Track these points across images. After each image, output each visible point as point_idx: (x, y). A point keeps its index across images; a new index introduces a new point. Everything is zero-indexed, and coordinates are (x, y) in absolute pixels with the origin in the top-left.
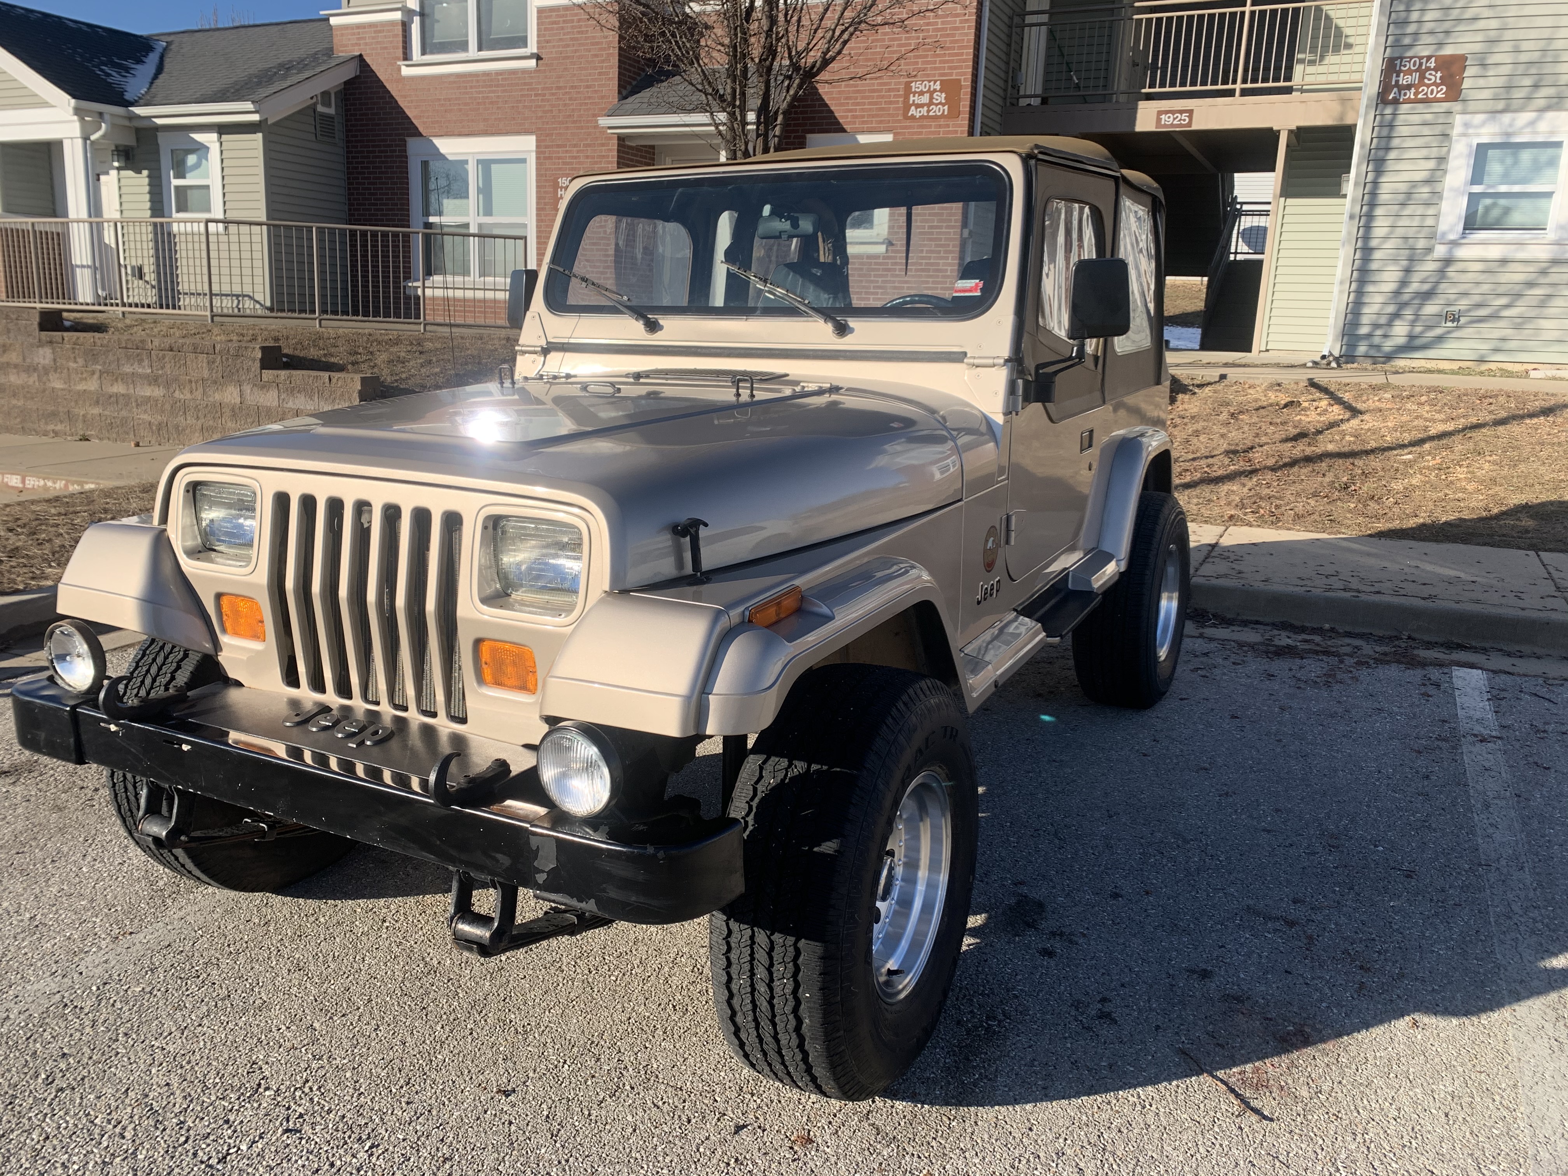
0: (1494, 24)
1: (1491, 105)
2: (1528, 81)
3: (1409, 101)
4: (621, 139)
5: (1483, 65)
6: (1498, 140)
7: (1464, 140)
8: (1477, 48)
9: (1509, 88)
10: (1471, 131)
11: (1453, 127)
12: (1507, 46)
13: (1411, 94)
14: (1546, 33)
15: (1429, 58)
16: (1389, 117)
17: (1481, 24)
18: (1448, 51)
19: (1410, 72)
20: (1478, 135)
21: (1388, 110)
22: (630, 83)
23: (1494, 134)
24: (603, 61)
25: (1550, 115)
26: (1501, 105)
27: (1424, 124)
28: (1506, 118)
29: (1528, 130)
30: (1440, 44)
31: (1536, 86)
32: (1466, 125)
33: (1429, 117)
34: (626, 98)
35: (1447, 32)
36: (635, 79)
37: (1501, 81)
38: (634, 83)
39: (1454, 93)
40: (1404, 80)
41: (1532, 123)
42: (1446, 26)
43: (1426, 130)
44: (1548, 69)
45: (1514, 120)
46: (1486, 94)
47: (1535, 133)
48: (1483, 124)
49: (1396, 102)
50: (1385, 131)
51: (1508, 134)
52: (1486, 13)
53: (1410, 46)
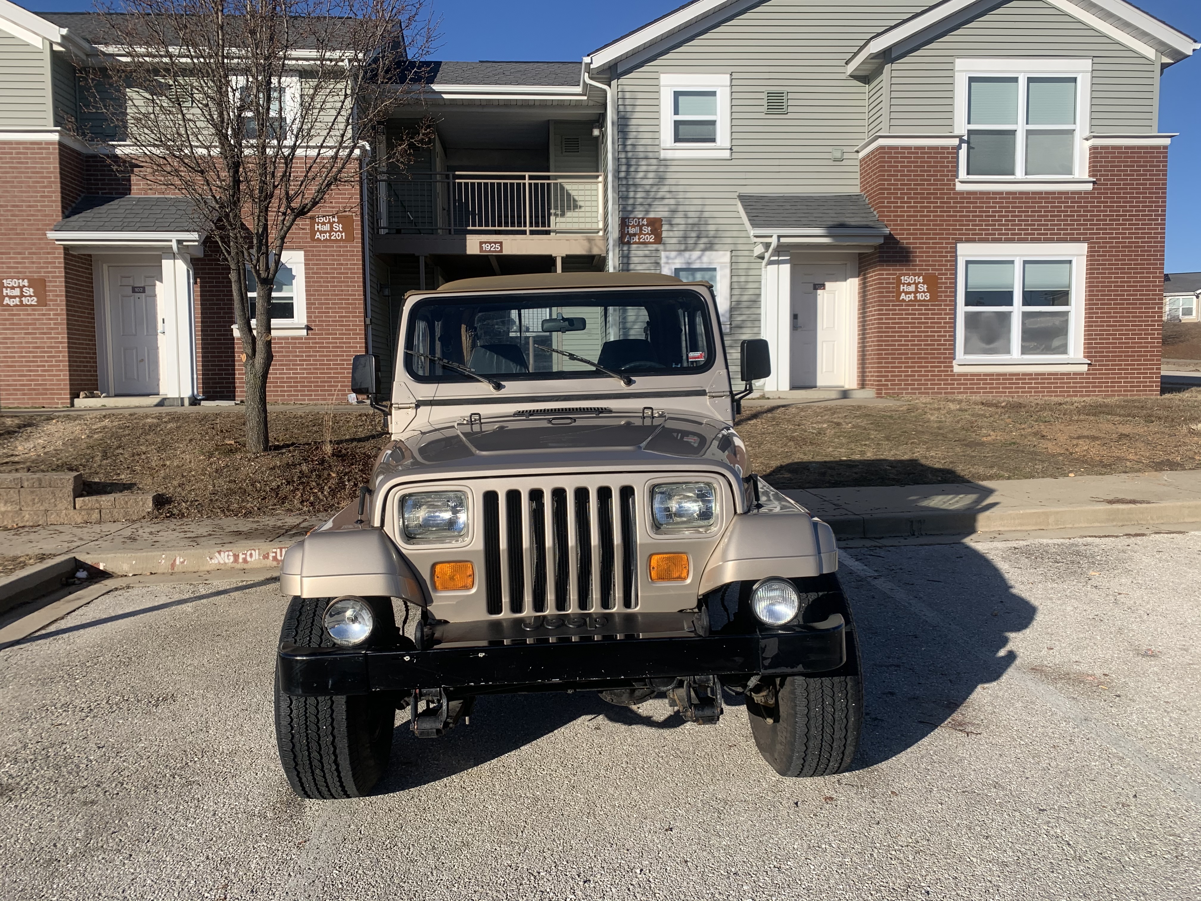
0: (672, 202)
1: (677, 247)
2: (694, 234)
3: (635, 243)
4: (66, 248)
5: (671, 224)
6: (684, 266)
7: (667, 266)
8: (666, 214)
9: (685, 237)
10: (670, 261)
11: (660, 259)
12: (681, 215)
13: (636, 239)
14: (699, 208)
15: (643, 219)
16: (626, 252)
17: (666, 202)
18: (652, 215)
19: (634, 226)
20: (674, 263)
21: (625, 248)
22: (70, 206)
23: (682, 263)
24: (45, 187)
25: (707, 253)
26: (683, 247)
27: (645, 256)
28: (687, 254)
29: (698, 261)
30: (647, 212)
31: (698, 237)
32: (668, 258)
33: (647, 252)
34: (68, 217)
35: (650, 205)
36: (74, 202)
37: (681, 234)
38: (74, 205)
39: (659, 240)
40: (632, 231)
41: (700, 258)
42: (649, 201)
43: (647, 260)
44: (702, 228)
45: (690, 255)
46: (674, 241)
47: (702, 263)
48: (675, 258)
49: (629, 243)
50: (625, 261)
51: (689, 263)
52: (668, 195)
53: (632, 212)
